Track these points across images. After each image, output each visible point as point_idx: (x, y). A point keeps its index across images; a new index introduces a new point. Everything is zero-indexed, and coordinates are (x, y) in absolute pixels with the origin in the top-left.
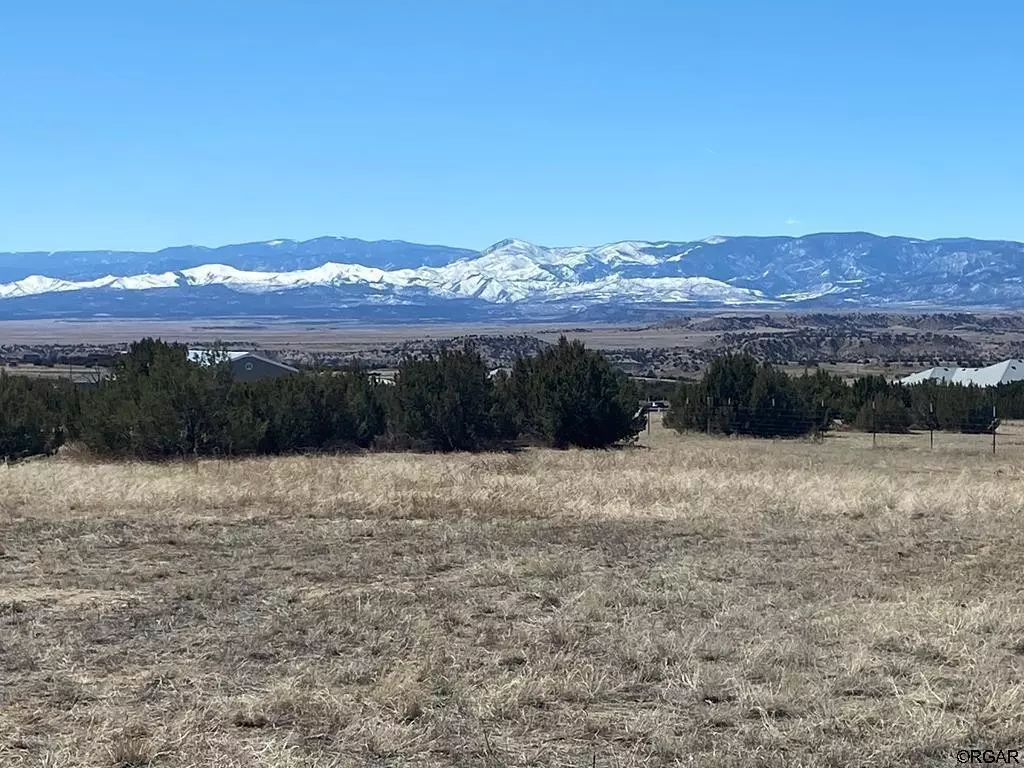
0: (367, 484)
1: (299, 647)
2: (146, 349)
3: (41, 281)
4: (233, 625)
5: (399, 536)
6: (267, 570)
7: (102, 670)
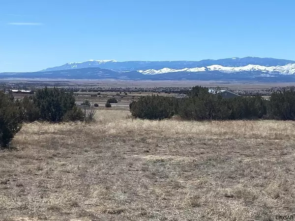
0: (261, 129)
1: (243, 175)
2: (197, 89)
3: (167, 69)
4: (223, 168)
5: (271, 144)
6: (232, 153)
7: (187, 179)
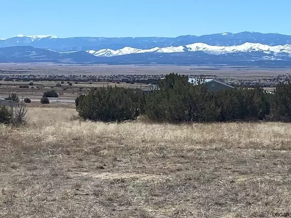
0: (262, 135)
1: (235, 201)
2: (172, 77)
3: (129, 49)
4: (208, 191)
5: (276, 157)
6: (221, 169)
7: (157, 207)
